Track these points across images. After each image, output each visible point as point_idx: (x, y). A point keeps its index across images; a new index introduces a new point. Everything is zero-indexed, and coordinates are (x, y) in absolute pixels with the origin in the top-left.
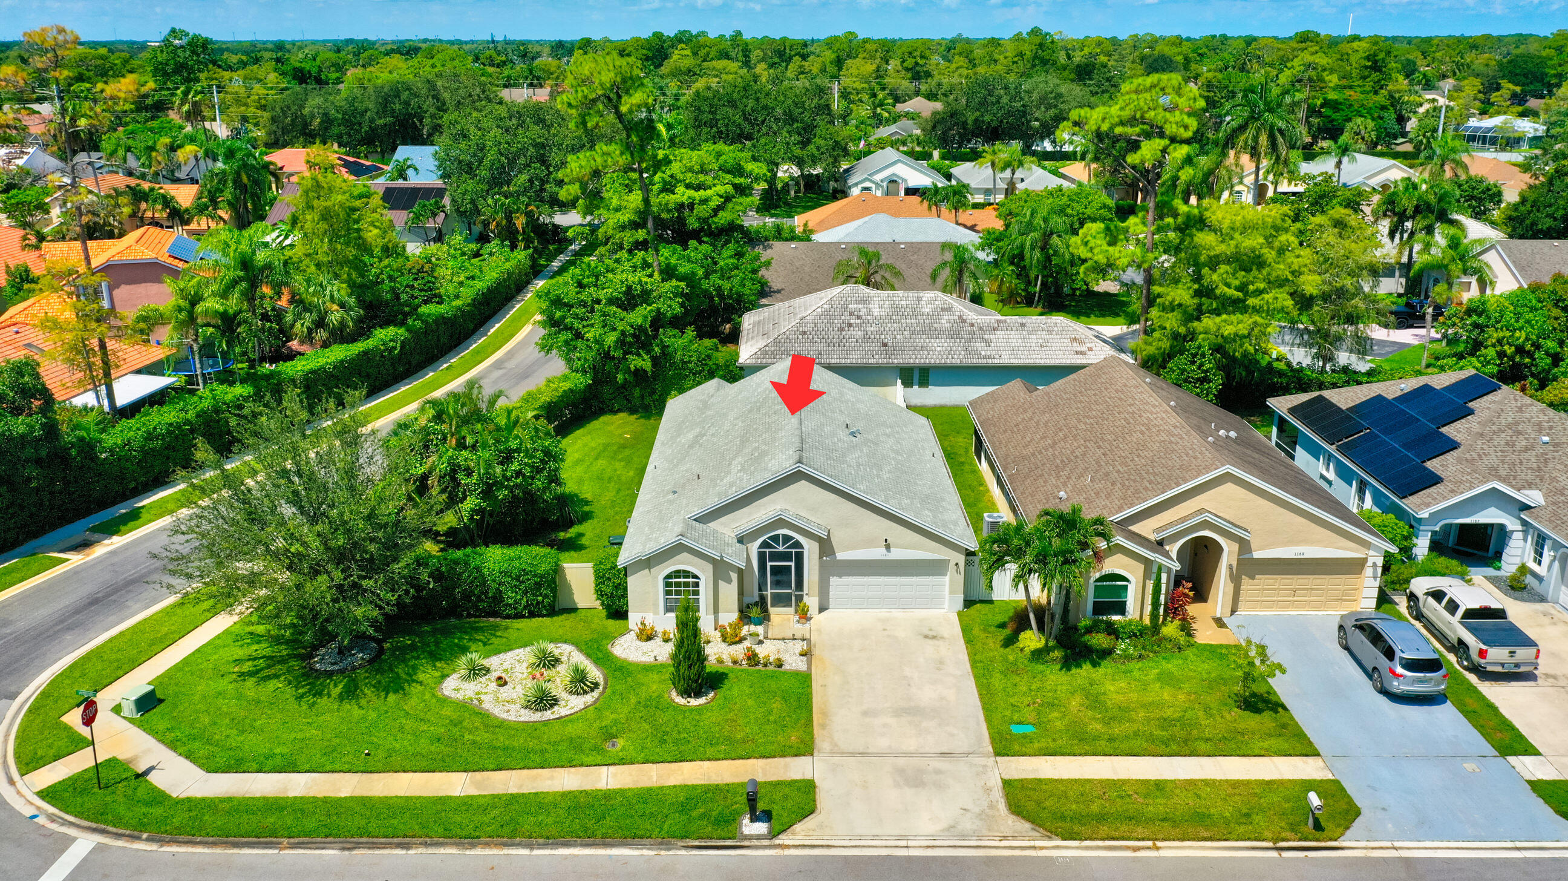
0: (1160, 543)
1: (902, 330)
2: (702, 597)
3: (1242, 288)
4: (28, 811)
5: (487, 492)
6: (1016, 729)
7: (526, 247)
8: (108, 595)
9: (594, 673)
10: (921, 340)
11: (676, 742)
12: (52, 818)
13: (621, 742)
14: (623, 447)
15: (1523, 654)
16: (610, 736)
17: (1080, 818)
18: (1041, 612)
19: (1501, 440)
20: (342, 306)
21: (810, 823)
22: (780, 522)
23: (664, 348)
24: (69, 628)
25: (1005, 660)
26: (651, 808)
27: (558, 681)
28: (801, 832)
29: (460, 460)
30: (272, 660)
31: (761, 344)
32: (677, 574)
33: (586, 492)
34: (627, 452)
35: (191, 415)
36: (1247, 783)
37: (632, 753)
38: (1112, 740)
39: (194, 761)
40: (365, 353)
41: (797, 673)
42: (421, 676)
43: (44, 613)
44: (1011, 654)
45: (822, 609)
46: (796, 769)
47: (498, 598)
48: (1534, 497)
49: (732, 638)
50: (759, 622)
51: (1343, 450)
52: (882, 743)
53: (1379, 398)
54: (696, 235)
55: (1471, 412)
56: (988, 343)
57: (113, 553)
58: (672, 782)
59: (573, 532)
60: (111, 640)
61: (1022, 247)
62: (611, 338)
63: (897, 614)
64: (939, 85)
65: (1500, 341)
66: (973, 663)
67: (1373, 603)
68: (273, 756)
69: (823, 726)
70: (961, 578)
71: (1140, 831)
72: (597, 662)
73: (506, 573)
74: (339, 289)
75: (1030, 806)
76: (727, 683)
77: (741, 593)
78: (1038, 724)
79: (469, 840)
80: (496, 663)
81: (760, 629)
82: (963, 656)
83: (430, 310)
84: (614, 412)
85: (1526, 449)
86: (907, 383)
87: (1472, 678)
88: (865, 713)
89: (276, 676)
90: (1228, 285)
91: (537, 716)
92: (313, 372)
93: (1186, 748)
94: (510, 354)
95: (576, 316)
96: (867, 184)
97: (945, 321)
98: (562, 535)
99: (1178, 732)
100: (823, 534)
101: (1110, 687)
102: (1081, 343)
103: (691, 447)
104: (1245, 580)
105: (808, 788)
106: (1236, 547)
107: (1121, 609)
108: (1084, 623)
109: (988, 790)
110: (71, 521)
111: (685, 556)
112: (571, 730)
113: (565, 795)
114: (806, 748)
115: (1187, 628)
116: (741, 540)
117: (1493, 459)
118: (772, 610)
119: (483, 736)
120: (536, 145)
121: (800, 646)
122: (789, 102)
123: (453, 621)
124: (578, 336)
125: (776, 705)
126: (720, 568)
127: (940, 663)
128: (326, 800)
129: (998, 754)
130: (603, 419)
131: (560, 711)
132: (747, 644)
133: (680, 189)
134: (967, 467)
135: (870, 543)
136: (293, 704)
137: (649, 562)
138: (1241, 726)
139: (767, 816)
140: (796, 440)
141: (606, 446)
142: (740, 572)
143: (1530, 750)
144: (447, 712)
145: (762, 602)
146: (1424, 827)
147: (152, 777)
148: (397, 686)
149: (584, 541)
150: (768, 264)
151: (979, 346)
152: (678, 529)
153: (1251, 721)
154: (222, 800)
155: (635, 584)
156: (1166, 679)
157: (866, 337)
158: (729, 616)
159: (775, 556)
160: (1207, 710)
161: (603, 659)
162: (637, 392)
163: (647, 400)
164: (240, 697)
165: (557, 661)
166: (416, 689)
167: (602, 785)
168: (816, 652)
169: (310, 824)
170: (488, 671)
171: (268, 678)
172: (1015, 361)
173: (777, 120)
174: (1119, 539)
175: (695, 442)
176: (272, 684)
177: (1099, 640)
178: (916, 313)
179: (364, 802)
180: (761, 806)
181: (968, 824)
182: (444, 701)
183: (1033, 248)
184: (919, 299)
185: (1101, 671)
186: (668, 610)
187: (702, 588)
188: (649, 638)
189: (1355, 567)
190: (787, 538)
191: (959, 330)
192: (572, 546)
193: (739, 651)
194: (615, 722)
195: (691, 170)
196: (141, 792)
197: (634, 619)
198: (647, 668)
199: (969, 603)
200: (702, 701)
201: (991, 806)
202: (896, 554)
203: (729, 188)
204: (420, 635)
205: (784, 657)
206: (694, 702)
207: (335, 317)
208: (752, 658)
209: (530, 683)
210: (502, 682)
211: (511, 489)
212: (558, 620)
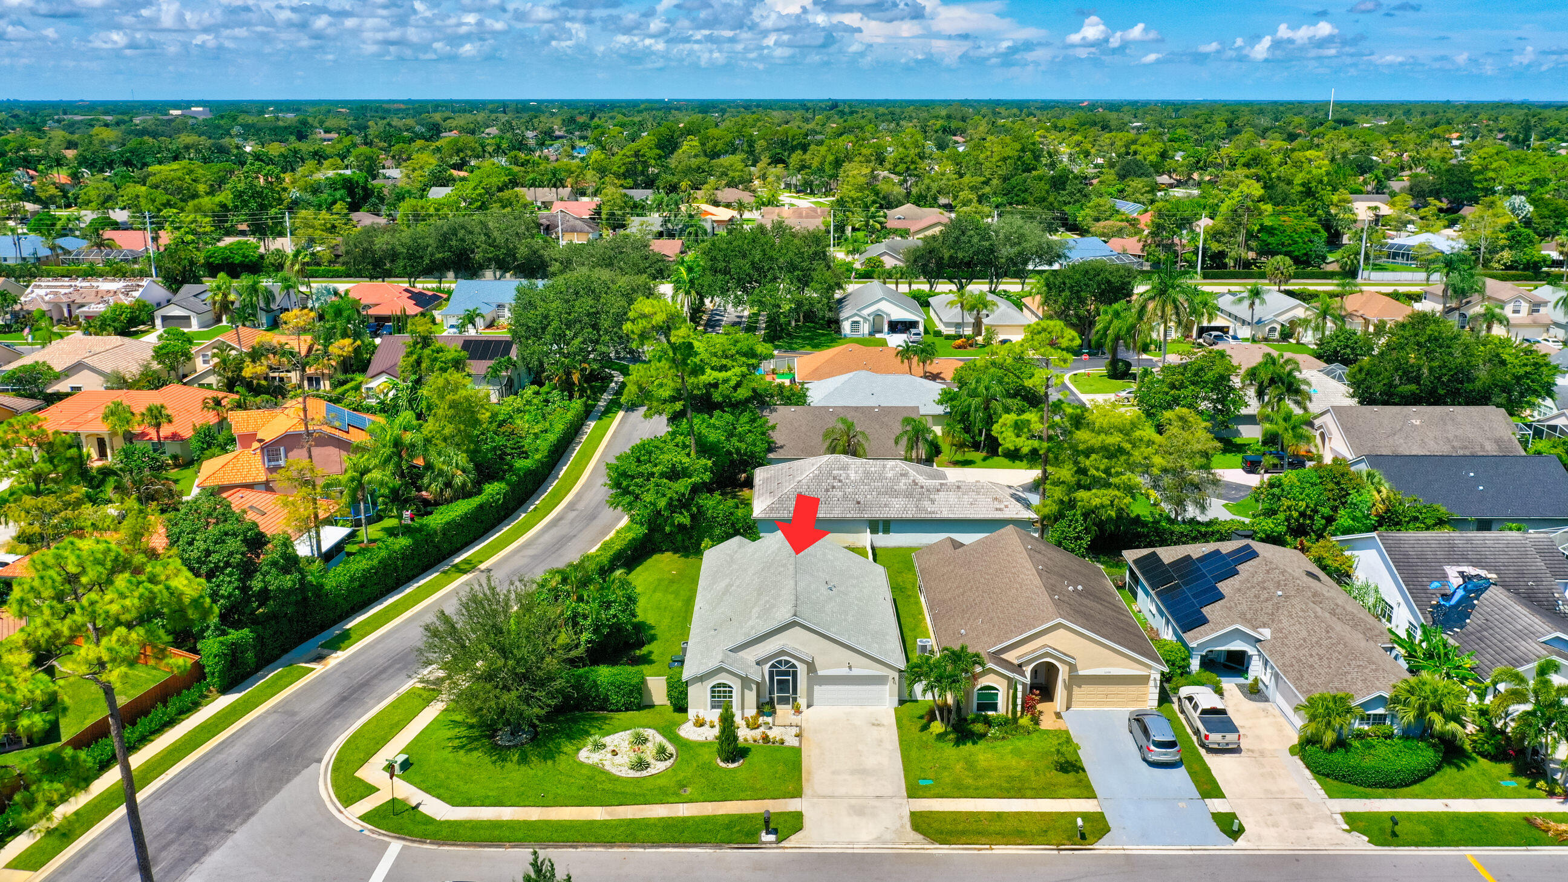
0: (1020, 666)
1: (871, 491)
2: (734, 699)
3: (1107, 471)
4: (358, 828)
5: (596, 631)
6: (922, 783)
7: (581, 397)
8: (351, 694)
9: (670, 748)
10: (884, 499)
11: (722, 790)
12: (373, 832)
13: (689, 790)
14: (672, 582)
15: (1231, 737)
16: (683, 786)
17: (950, 833)
18: (942, 708)
19: (1251, 594)
20: (464, 471)
21: (799, 835)
22: (783, 652)
23: (699, 507)
24: (335, 717)
25: (920, 738)
26: (709, 827)
27: (649, 751)
28: (794, 840)
29: (580, 610)
30: (472, 739)
31: (769, 502)
32: (719, 685)
33: (651, 621)
34: (675, 587)
35: (375, 562)
36: (1050, 814)
37: (696, 796)
38: (977, 789)
39: (443, 800)
40: (481, 507)
41: (793, 748)
42: (565, 749)
43: (315, 706)
44: (925, 736)
45: (809, 706)
46: (792, 805)
47: (606, 699)
48: (1266, 633)
49: (753, 725)
50: (769, 715)
51: (1158, 594)
52: (842, 791)
53: (1188, 557)
54: (719, 406)
55: (1237, 573)
56: (933, 501)
57: (341, 664)
58: (721, 812)
59: (645, 650)
60: (365, 725)
61: (970, 405)
62: (662, 503)
63: (857, 709)
64: (929, 188)
65: (1289, 508)
66: (901, 741)
67: (1156, 703)
68: (488, 797)
69: (808, 780)
70: (896, 687)
71: (983, 840)
72: (670, 740)
73: (612, 684)
74: (462, 459)
75: (924, 826)
76: (751, 754)
77: (758, 696)
78: (935, 779)
79: (610, 843)
80: (610, 741)
81: (769, 720)
82: (895, 738)
83: (520, 464)
84: (662, 551)
85: (1267, 600)
86: (874, 531)
87: (1203, 751)
88: (833, 773)
89: (476, 749)
90: (1097, 469)
91: (638, 774)
92: (448, 523)
93: (1020, 795)
94: (579, 496)
95: (637, 485)
96: (856, 319)
97: (903, 484)
98: (638, 652)
99: (1017, 784)
100: (810, 660)
101: (981, 757)
102: (1000, 501)
103: (724, 594)
104: (1075, 688)
105: (798, 816)
106: (1067, 668)
107: (994, 707)
108: (971, 716)
109: (901, 817)
110: (306, 639)
111: (724, 674)
112: (662, 782)
113: (661, 819)
114: (797, 794)
115: (1036, 721)
116: (758, 663)
117: (1244, 607)
118: (778, 707)
119: (608, 786)
120: (589, 314)
121: (795, 730)
122: (790, 254)
123: (577, 714)
124: (637, 497)
125: (780, 768)
126: (746, 682)
127: (880, 742)
128: (525, 822)
129: (909, 797)
130: (656, 557)
131: (651, 771)
132: (762, 729)
133: (708, 371)
134: (912, 600)
135: (838, 665)
136: (491, 767)
137: (701, 679)
138: (1054, 781)
139: (775, 831)
140: (793, 597)
141: (660, 580)
142: (758, 684)
143: (1220, 795)
144: (584, 771)
145: (771, 703)
146: (1145, 837)
147: (421, 808)
148: (549, 756)
149: (653, 657)
150: (773, 428)
151: (927, 504)
152: (720, 657)
153: (1062, 777)
154: (466, 822)
155: (693, 691)
156: (1017, 752)
157: (845, 497)
158: (751, 712)
159: (780, 673)
160: (1037, 772)
161: (675, 739)
162: (679, 537)
163: (687, 543)
164: (458, 762)
165: (645, 741)
166: (563, 757)
167: (680, 814)
168: (805, 734)
169: (520, 835)
170: (605, 746)
171: (471, 750)
172: (951, 516)
173: (781, 268)
174: (990, 665)
175: (726, 591)
176: (475, 754)
177: (979, 727)
178: (881, 477)
179: (547, 823)
180: (772, 826)
181: (888, 836)
182: (582, 765)
183: (976, 410)
184: (884, 466)
185: (978, 747)
186: (713, 707)
187: (734, 694)
188: (702, 725)
189: (1143, 680)
190: (787, 662)
191: (914, 491)
192: (646, 660)
193: (757, 733)
194: (685, 778)
195: (715, 355)
196: (418, 817)
197: (692, 713)
198: (702, 745)
199: (902, 702)
200: (736, 765)
201: (902, 826)
202: (856, 672)
203: (744, 369)
204: (559, 722)
205: (785, 738)
206: (731, 766)
207: (459, 479)
208: (766, 739)
209: (632, 755)
210: (614, 753)
211: (610, 627)
212: (643, 713)
